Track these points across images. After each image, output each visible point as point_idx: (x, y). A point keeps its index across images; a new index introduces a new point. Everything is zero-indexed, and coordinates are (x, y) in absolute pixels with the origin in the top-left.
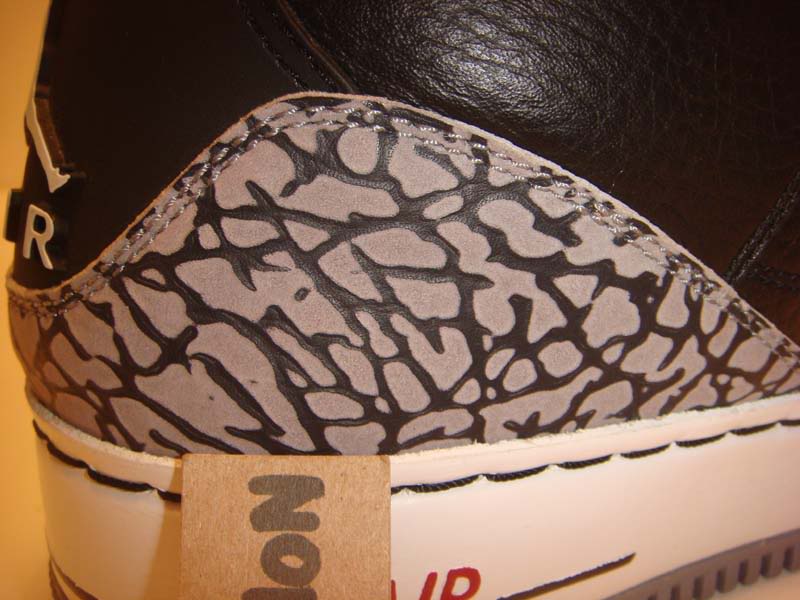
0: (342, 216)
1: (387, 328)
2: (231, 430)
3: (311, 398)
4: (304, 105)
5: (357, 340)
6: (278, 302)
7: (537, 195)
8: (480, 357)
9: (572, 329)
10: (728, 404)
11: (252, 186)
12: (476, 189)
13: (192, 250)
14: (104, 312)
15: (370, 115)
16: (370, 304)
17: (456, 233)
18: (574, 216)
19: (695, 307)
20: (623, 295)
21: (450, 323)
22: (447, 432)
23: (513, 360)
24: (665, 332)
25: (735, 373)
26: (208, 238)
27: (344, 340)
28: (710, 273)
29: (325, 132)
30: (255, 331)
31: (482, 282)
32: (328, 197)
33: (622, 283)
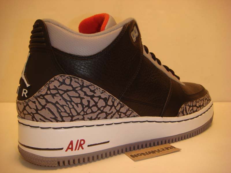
0: (66, 90)
1: (71, 104)
2: (51, 118)
3: (61, 113)
4: (61, 76)
5: (67, 106)
6: (57, 100)
7: (90, 87)
8: (83, 108)
9: (96, 105)
10: (122, 118)
11: (54, 86)
12: (82, 86)
13: (47, 94)
14: (34, 102)
15: (69, 77)
16: (69, 101)
17: (80, 92)
18: (95, 90)
19: (113, 103)
21: (79, 104)
22: (80, 119)
23: (88, 109)
24: (109, 106)
25: (121, 113)
26: (49, 92)
27: (66, 106)
28: (115, 98)
29: (63, 79)
30: (54, 104)
31: (83, 98)
32: (64, 87)
33: (102, 99)
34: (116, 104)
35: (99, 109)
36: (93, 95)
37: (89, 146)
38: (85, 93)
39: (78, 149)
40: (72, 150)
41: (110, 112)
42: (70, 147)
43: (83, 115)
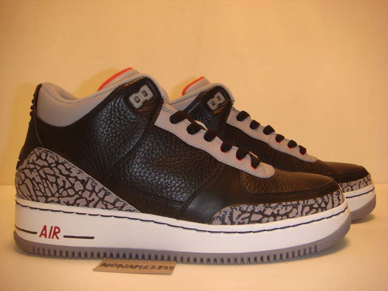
0: (41, 165)
1: (46, 183)
2: (28, 195)
3: (36, 192)
4: (38, 149)
5: (42, 184)
6: (34, 177)
8: (58, 190)
9: (72, 187)
11: (33, 160)
12: (57, 163)
13: (26, 168)
15: (45, 151)
16: (44, 179)
17: (54, 169)
20: (80, 182)
21: (54, 183)
22: (55, 201)
23: (63, 191)
24: (88, 190)
25: (107, 202)
26: (28, 167)
27: (40, 183)
28: (96, 181)
30: (31, 180)
31: (59, 177)
32: (40, 162)
33: (79, 180)
34: (97, 190)
35: (77, 193)
36: (69, 175)
37: (65, 237)
38: (60, 171)
39: (53, 238)
40: (46, 237)
41: (91, 199)
42: (44, 233)
43: (58, 198)
